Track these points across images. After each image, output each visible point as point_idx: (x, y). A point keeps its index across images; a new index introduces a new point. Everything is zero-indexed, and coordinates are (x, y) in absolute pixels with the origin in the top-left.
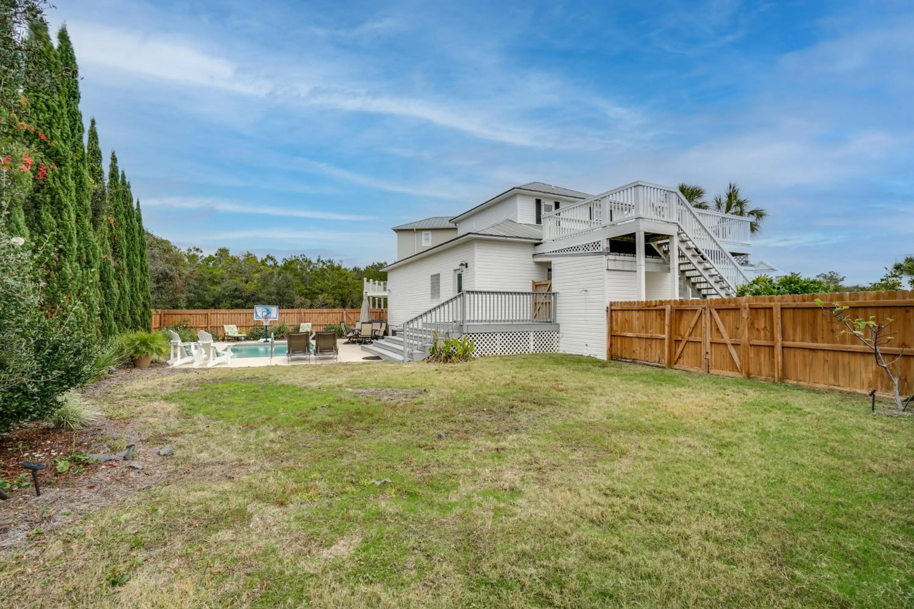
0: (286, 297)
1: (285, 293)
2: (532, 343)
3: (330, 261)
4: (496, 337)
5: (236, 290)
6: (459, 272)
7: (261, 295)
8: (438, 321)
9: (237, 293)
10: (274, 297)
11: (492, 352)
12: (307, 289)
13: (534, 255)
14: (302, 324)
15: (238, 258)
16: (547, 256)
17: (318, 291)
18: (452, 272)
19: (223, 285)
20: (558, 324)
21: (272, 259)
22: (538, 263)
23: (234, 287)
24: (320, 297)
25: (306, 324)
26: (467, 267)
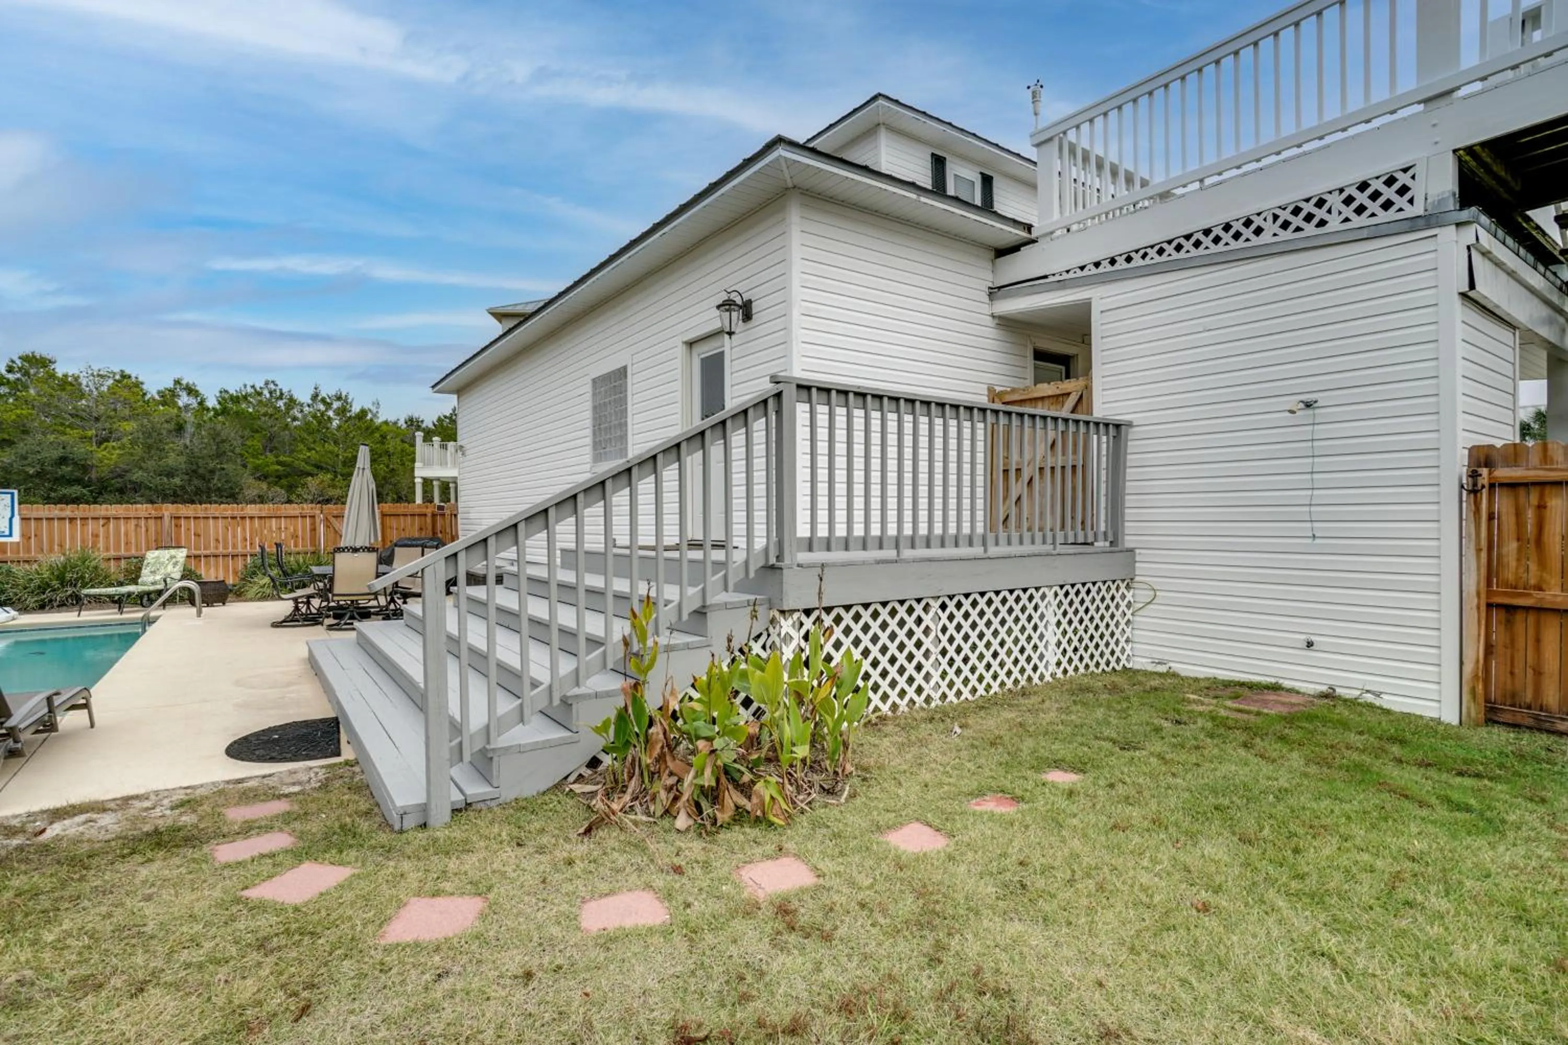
0: (216, 482)
1: (212, 472)
2: (1052, 634)
3: (339, 398)
4: (927, 620)
5: (63, 460)
6: (708, 349)
7: (137, 475)
8: (623, 539)
9: (66, 469)
10: (177, 481)
11: (911, 692)
12: (279, 463)
13: (994, 292)
14: (151, 555)
15: (76, 378)
16: (1062, 285)
17: (308, 468)
18: (680, 351)
19: (21, 448)
20: (1131, 550)
21: (191, 391)
22: (1006, 323)
23: (56, 453)
24: (312, 483)
25: (165, 554)
26: (748, 317)
